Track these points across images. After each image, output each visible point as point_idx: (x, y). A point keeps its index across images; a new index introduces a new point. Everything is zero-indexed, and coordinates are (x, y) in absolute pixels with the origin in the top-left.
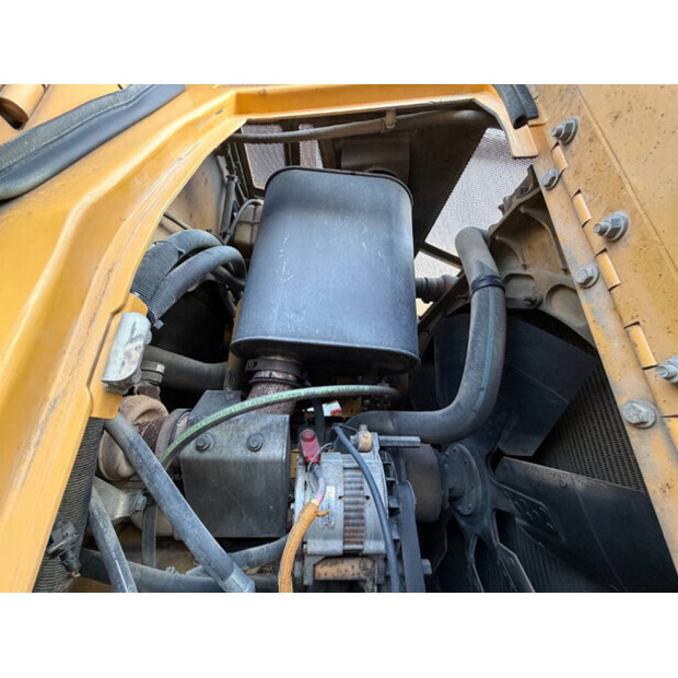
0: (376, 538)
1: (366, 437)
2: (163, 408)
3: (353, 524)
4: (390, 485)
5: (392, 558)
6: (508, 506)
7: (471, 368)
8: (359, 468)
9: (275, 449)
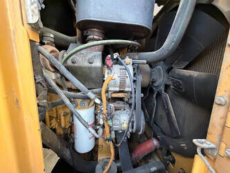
0: (129, 87)
1: (128, 60)
2: (58, 51)
3: (122, 84)
4: (135, 74)
5: (133, 93)
6: (170, 83)
7: (172, 33)
8: (126, 69)
9: (98, 63)
